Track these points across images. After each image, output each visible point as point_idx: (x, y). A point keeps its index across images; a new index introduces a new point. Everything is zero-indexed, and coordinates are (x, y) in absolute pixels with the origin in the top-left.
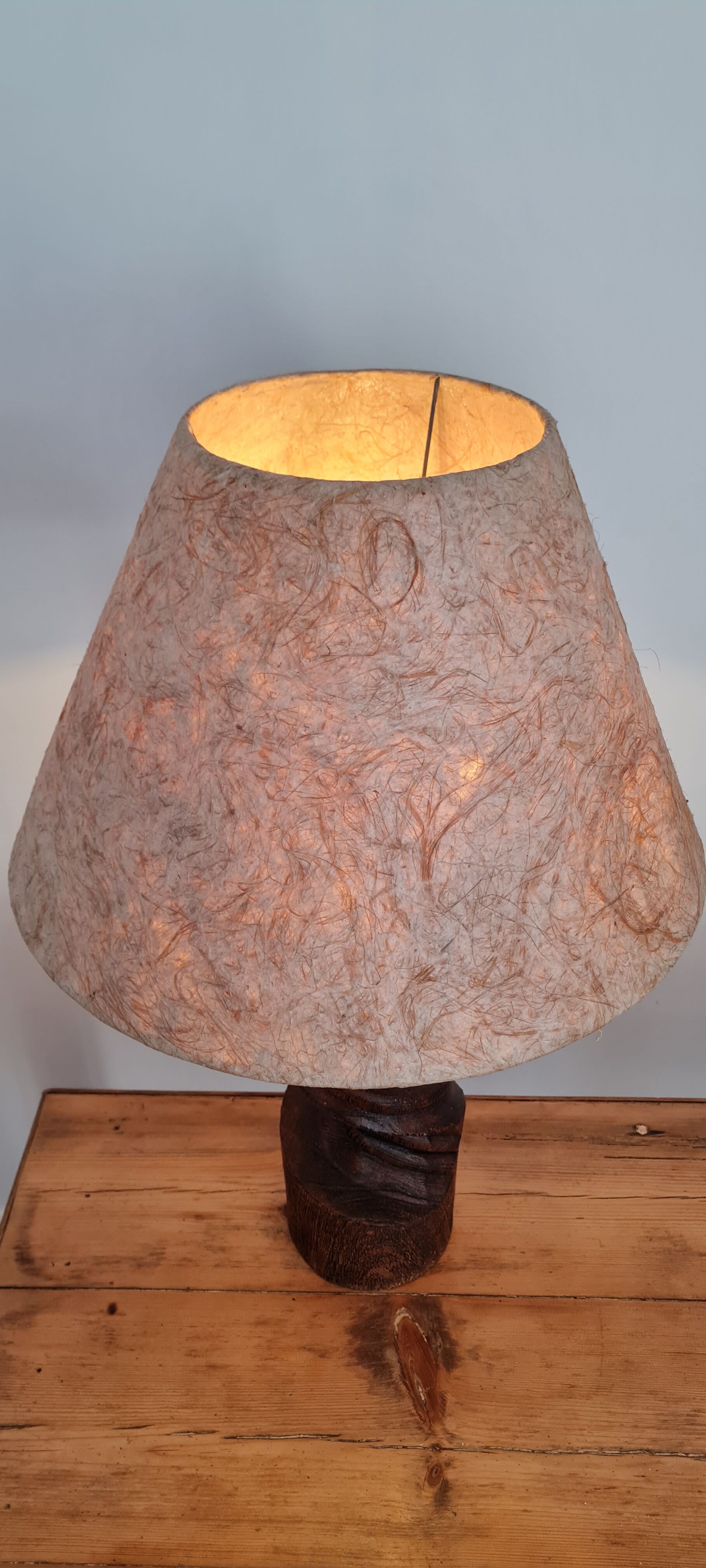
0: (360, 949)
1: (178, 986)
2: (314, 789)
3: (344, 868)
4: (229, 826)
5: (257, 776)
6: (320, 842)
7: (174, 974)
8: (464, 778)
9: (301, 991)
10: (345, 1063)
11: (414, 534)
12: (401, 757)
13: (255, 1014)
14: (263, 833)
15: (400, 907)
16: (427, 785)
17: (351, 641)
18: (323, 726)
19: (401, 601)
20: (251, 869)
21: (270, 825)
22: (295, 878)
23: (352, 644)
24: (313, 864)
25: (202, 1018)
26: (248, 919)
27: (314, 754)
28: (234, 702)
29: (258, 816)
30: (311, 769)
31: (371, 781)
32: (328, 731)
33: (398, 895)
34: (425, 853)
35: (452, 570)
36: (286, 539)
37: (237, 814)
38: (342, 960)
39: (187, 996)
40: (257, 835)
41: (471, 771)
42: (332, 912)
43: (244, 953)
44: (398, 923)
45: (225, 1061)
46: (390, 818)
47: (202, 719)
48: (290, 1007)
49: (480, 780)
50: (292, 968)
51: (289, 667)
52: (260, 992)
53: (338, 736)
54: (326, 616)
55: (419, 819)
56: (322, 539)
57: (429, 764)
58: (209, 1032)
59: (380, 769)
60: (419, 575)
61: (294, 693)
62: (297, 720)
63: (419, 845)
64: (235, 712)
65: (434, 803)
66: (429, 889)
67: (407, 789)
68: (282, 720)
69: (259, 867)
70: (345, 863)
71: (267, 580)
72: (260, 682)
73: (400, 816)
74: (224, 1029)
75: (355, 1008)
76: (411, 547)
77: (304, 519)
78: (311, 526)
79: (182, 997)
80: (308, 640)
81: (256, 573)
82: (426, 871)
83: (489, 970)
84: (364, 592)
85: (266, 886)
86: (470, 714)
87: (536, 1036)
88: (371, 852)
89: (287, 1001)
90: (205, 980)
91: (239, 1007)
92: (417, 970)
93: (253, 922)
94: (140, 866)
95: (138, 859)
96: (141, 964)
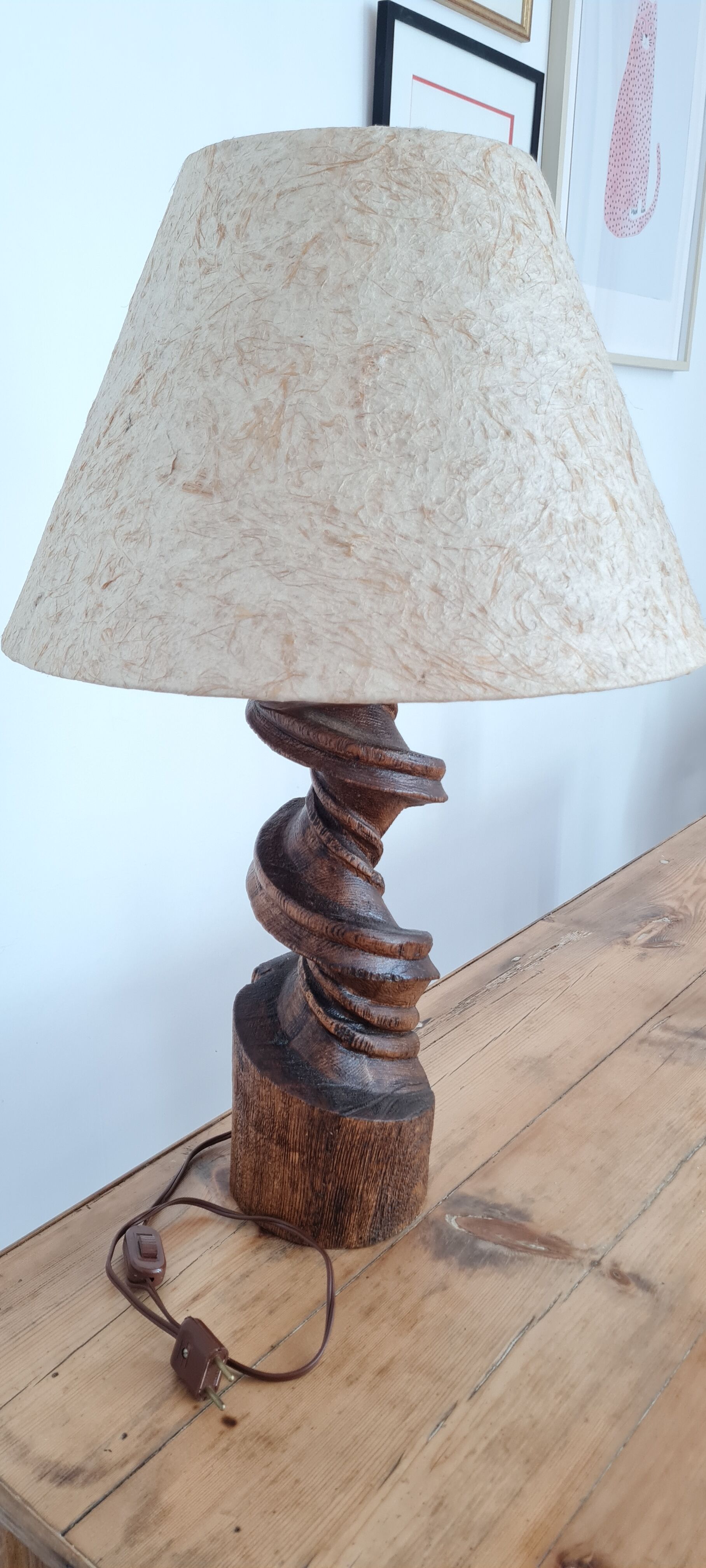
1: (519, 619)
2: (561, 401)
4: (510, 446)
5: (516, 394)
6: (580, 450)
7: (514, 609)
9: (614, 591)
13: (593, 621)
14: (540, 447)
18: (548, 345)
20: (542, 483)
56: (492, 183)
94: (426, 522)
95: (418, 516)
96: (473, 615)
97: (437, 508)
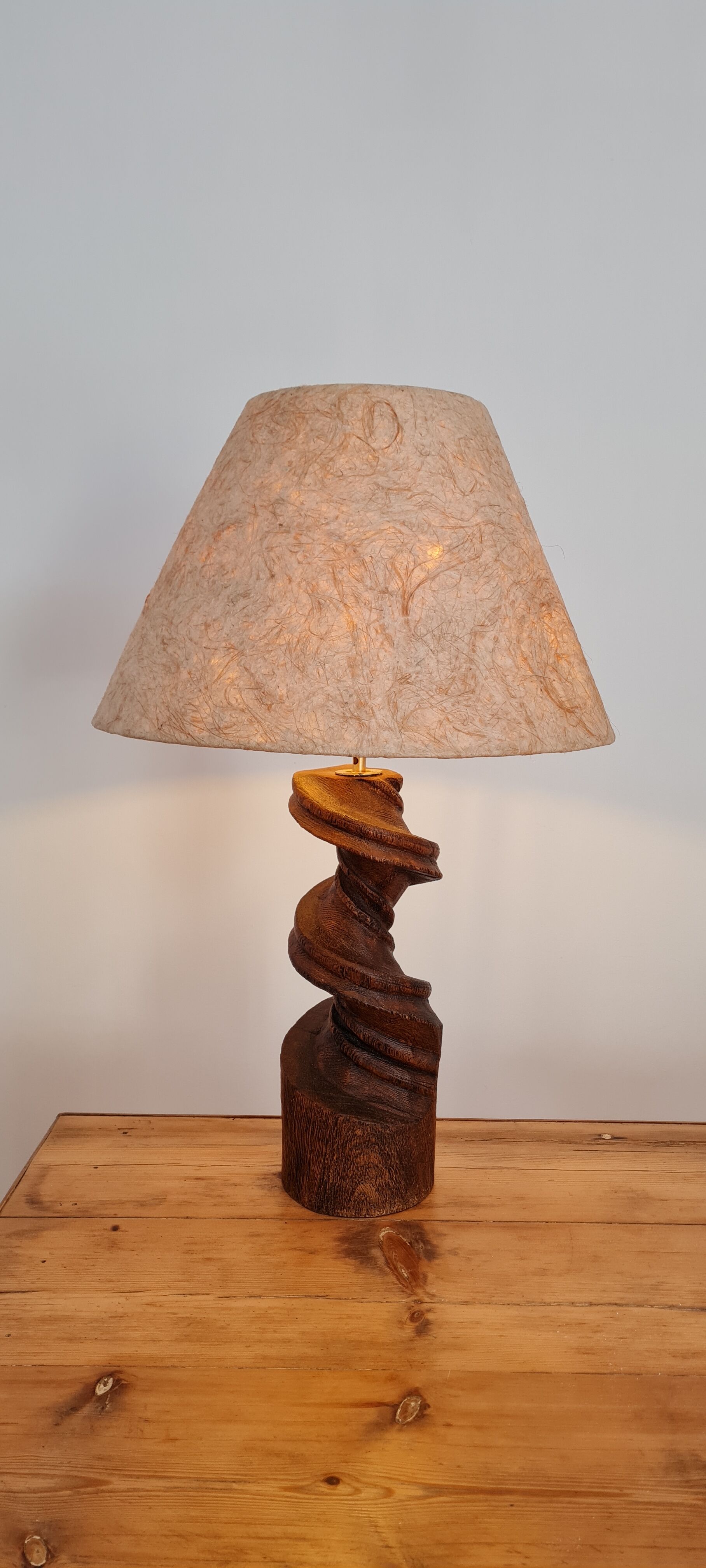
0: (359, 658)
1: (227, 696)
2: (331, 555)
3: (349, 605)
4: (270, 584)
5: (291, 551)
6: (333, 588)
7: (225, 689)
8: (431, 556)
9: (316, 686)
10: (347, 736)
11: (397, 411)
12: (388, 537)
13: (283, 704)
14: (294, 585)
15: (387, 631)
16: (406, 556)
18: (337, 518)
19: (389, 446)
20: (284, 610)
21: (299, 580)
22: (315, 611)
23: (357, 469)
24: (328, 601)
25: (243, 714)
26: (282, 641)
27: (330, 534)
28: (278, 511)
29: (291, 575)
30: (328, 543)
31: (369, 550)
32: (340, 520)
33: (386, 624)
34: (404, 599)
35: (421, 435)
36: (317, 415)
37: (276, 576)
38: (346, 665)
39: (233, 702)
40: (290, 586)
41: (436, 552)
42: (341, 632)
43: (276, 664)
44: (385, 643)
46: (380, 574)
47: (255, 529)
48: (308, 698)
49: (441, 559)
50: (311, 669)
51: (316, 484)
52: (287, 689)
53: (347, 523)
54: (341, 454)
55: (400, 576)
56: (339, 414)
57: (407, 544)
58: (248, 723)
59: (374, 543)
60: (400, 434)
61: (318, 499)
62: (319, 515)
63: (400, 593)
64: (278, 517)
65: (411, 568)
66: (407, 622)
67: (392, 557)
68: (309, 516)
69: (290, 606)
70: (350, 601)
71: (303, 440)
72: (296, 496)
73: (387, 573)
74: (260, 719)
75: (355, 696)
76: (395, 418)
77: (328, 404)
78: (333, 407)
79: (229, 703)
80: (328, 468)
81: (296, 437)
82: (405, 611)
83: (451, 684)
84: (365, 440)
85: (293, 619)
86: (436, 520)
87: (486, 740)
88: (368, 595)
89: (306, 694)
90: (247, 687)
91: (271, 702)
92: (399, 676)
93: (284, 642)
94: (204, 631)
95: (203, 628)
96: (200, 691)
97: (211, 623)
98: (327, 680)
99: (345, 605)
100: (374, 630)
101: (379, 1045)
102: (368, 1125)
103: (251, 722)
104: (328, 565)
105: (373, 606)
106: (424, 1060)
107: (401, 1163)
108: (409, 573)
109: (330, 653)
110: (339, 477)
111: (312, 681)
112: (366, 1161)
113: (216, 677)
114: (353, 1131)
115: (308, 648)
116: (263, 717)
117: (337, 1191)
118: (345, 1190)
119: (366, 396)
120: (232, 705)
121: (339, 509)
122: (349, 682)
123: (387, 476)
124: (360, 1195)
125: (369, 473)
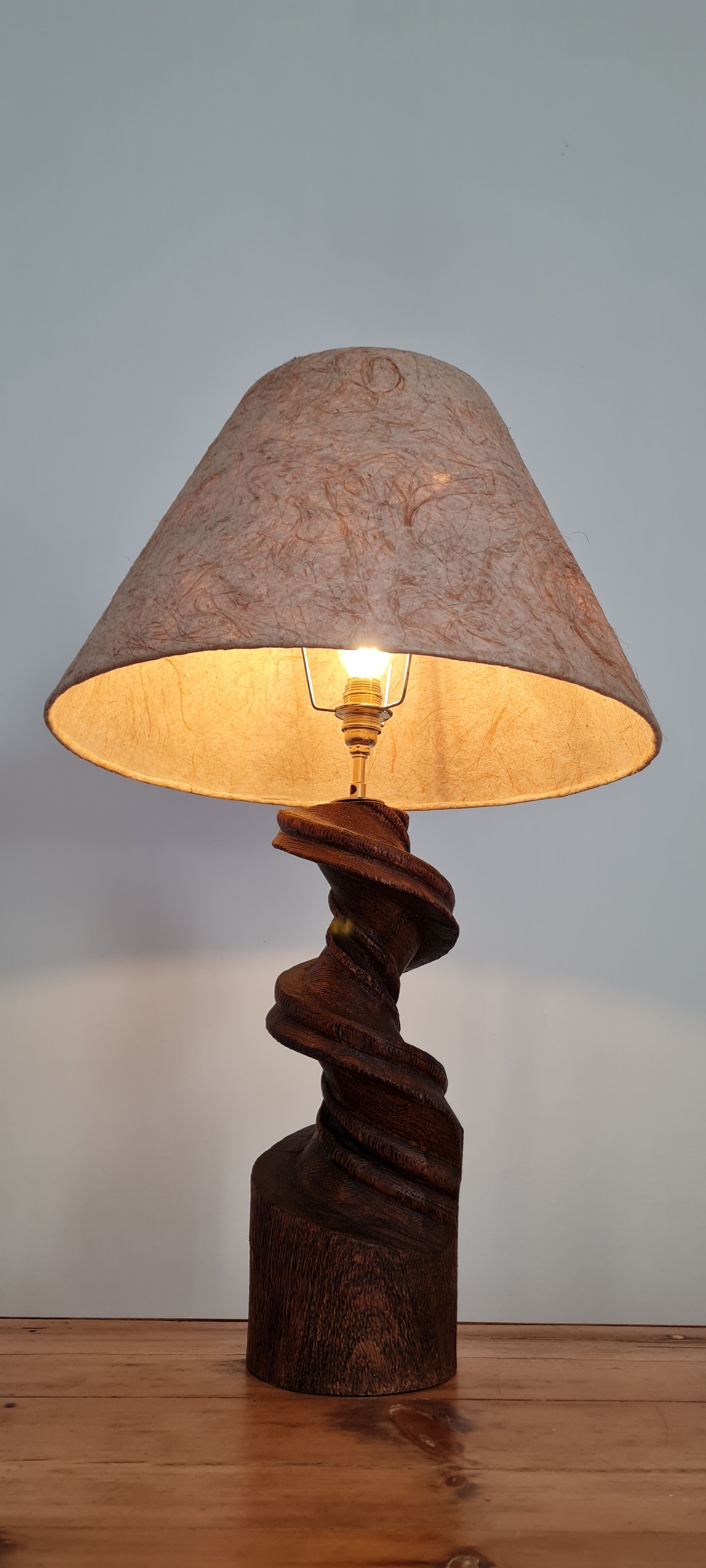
0: (353, 559)
1: (197, 605)
2: (323, 475)
3: (343, 514)
4: (254, 505)
5: (279, 476)
6: (325, 501)
7: (195, 599)
8: (437, 480)
9: (302, 584)
11: (398, 366)
12: (388, 460)
13: (262, 603)
14: (281, 503)
15: (387, 538)
16: (409, 477)
17: (353, 406)
18: (331, 445)
19: (390, 391)
20: (269, 522)
21: (286, 497)
22: (303, 520)
23: (354, 408)
24: (319, 512)
25: (215, 617)
26: (264, 548)
27: (322, 459)
28: (266, 449)
29: (278, 494)
30: (321, 466)
31: (366, 470)
32: (335, 447)
33: (385, 532)
34: (407, 512)
35: (425, 386)
36: (313, 373)
37: (261, 498)
38: (338, 564)
39: (203, 608)
40: (276, 504)
41: (443, 478)
42: (333, 537)
43: (257, 568)
44: (385, 547)
45: (231, 639)
46: (379, 489)
47: (240, 469)
48: (292, 595)
49: (449, 484)
50: (298, 568)
51: (309, 422)
52: (268, 589)
53: (342, 448)
54: (337, 397)
55: (401, 492)
56: (336, 369)
57: (410, 467)
58: (219, 624)
59: (372, 465)
60: (402, 383)
61: (311, 433)
62: (312, 444)
63: (402, 507)
64: (266, 453)
65: (414, 487)
66: (410, 532)
67: (393, 477)
68: (301, 446)
69: (276, 519)
70: (345, 510)
71: (296, 393)
72: (286, 434)
73: (387, 489)
74: (233, 618)
75: (348, 592)
76: (396, 370)
77: (325, 364)
78: (329, 365)
79: (198, 611)
80: (323, 409)
81: (289, 393)
82: (408, 522)
83: (463, 592)
84: (363, 386)
85: (278, 529)
86: (442, 453)
87: (507, 649)
88: (365, 506)
89: (290, 591)
90: (221, 593)
91: (248, 601)
92: (401, 578)
93: (267, 549)
94: (177, 563)
95: (176, 561)
96: (166, 608)
97: (185, 554)
98: (316, 578)
99: (339, 514)
100: (371, 536)
101: (383, 1147)
102: (370, 1248)
103: (223, 623)
104: (320, 482)
105: (371, 515)
106: (442, 1174)
107: (415, 1313)
108: (412, 491)
109: (319, 554)
110: (334, 413)
111: (298, 579)
112: (368, 1303)
113: (186, 592)
114: (351, 1257)
115: (295, 551)
116: (238, 617)
117: (327, 1353)
118: (339, 1351)
119: (365, 354)
120: (202, 612)
121: (333, 439)
122: (341, 580)
123: (388, 412)
124: (359, 1358)
125: (367, 410)
